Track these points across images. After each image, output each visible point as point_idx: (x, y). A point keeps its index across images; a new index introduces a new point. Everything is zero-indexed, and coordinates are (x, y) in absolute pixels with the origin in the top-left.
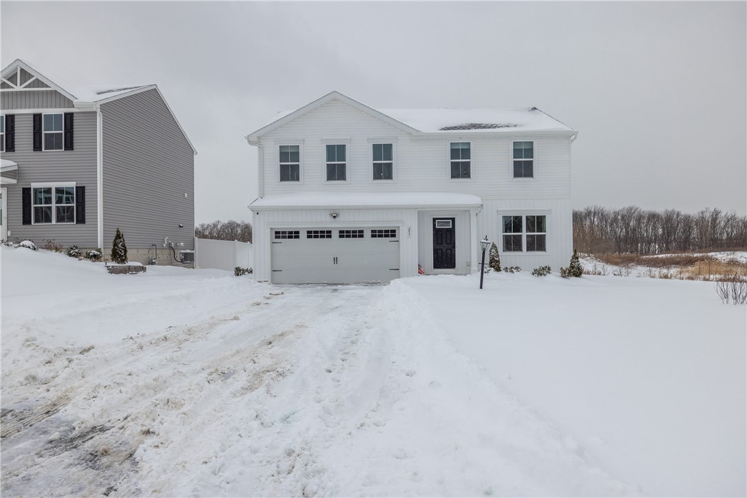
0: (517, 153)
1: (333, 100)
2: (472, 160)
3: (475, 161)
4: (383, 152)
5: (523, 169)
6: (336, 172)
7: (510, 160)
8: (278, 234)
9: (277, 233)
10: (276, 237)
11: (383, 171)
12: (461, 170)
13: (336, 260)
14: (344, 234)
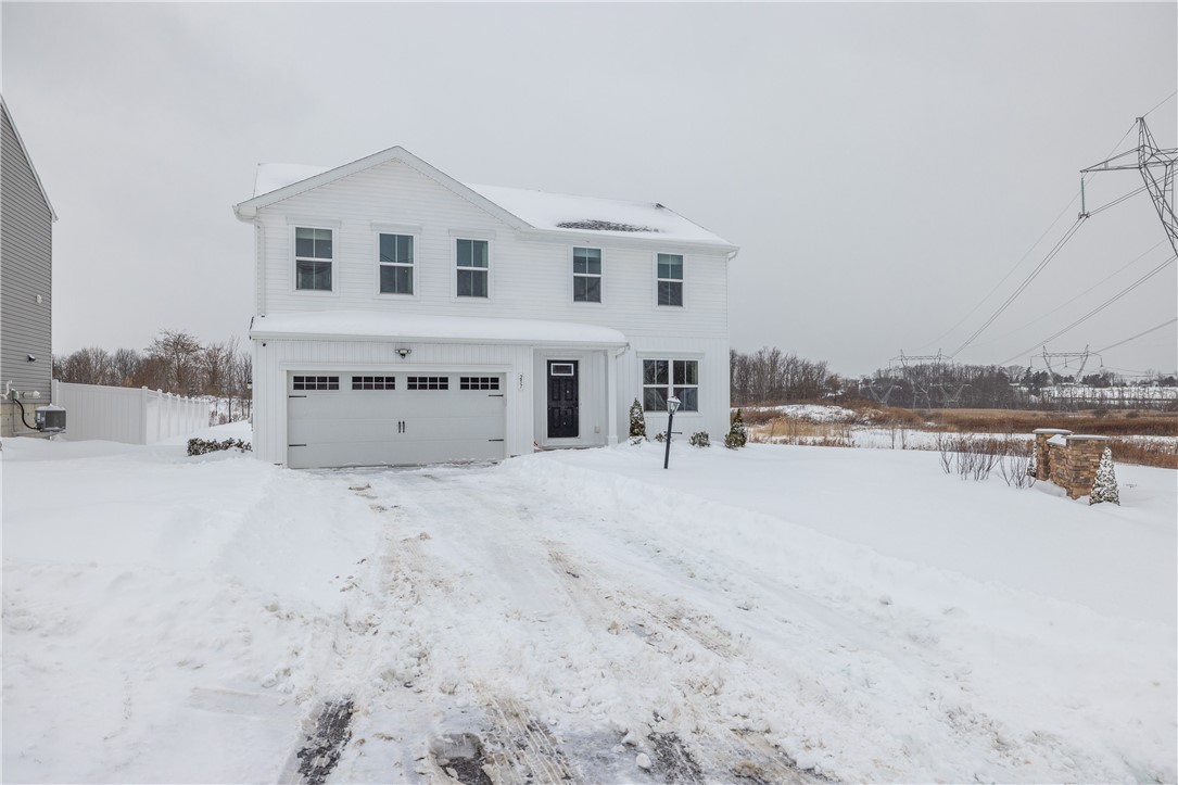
0: (663, 270)
1: (394, 160)
2: (603, 276)
3: (607, 276)
4: (472, 252)
5: (670, 294)
6: (396, 280)
7: (651, 280)
8: (301, 383)
9: (296, 379)
10: (296, 387)
11: (472, 284)
12: (587, 290)
13: (402, 426)
14: (415, 383)
